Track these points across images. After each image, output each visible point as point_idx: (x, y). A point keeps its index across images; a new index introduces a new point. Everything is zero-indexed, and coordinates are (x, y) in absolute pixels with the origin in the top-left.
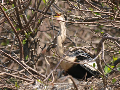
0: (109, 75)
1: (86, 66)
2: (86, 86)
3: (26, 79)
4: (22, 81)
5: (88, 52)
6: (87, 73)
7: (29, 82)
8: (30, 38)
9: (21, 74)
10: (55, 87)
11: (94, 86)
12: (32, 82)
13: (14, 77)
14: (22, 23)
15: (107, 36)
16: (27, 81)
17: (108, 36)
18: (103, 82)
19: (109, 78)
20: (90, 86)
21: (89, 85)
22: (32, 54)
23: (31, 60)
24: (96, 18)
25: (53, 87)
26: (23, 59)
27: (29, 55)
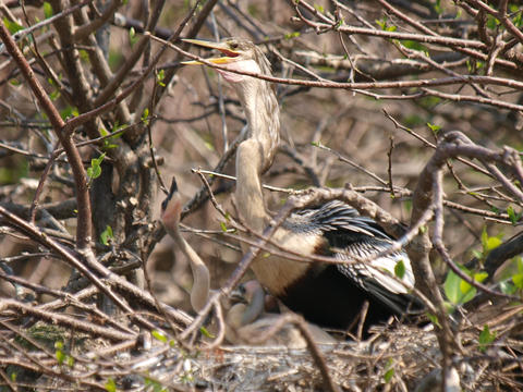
0: (462, 311)
1: (363, 272)
2: (362, 359)
3: (100, 329)
4: (84, 339)
5: (373, 214)
6: (367, 304)
7: (115, 341)
8: (122, 150)
9: (82, 305)
10: (230, 365)
11: (401, 358)
12: (127, 344)
13: (49, 321)
14: (87, 85)
15: (457, 143)
16: (106, 337)
17: (463, 144)
18: (436, 345)
19: (463, 328)
20: (380, 361)
21: (376, 356)
22: (129, 219)
23: (123, 246)
24: (409, 65)
25: (218, 365)
26: (88, 242)
27: (114, 226)
